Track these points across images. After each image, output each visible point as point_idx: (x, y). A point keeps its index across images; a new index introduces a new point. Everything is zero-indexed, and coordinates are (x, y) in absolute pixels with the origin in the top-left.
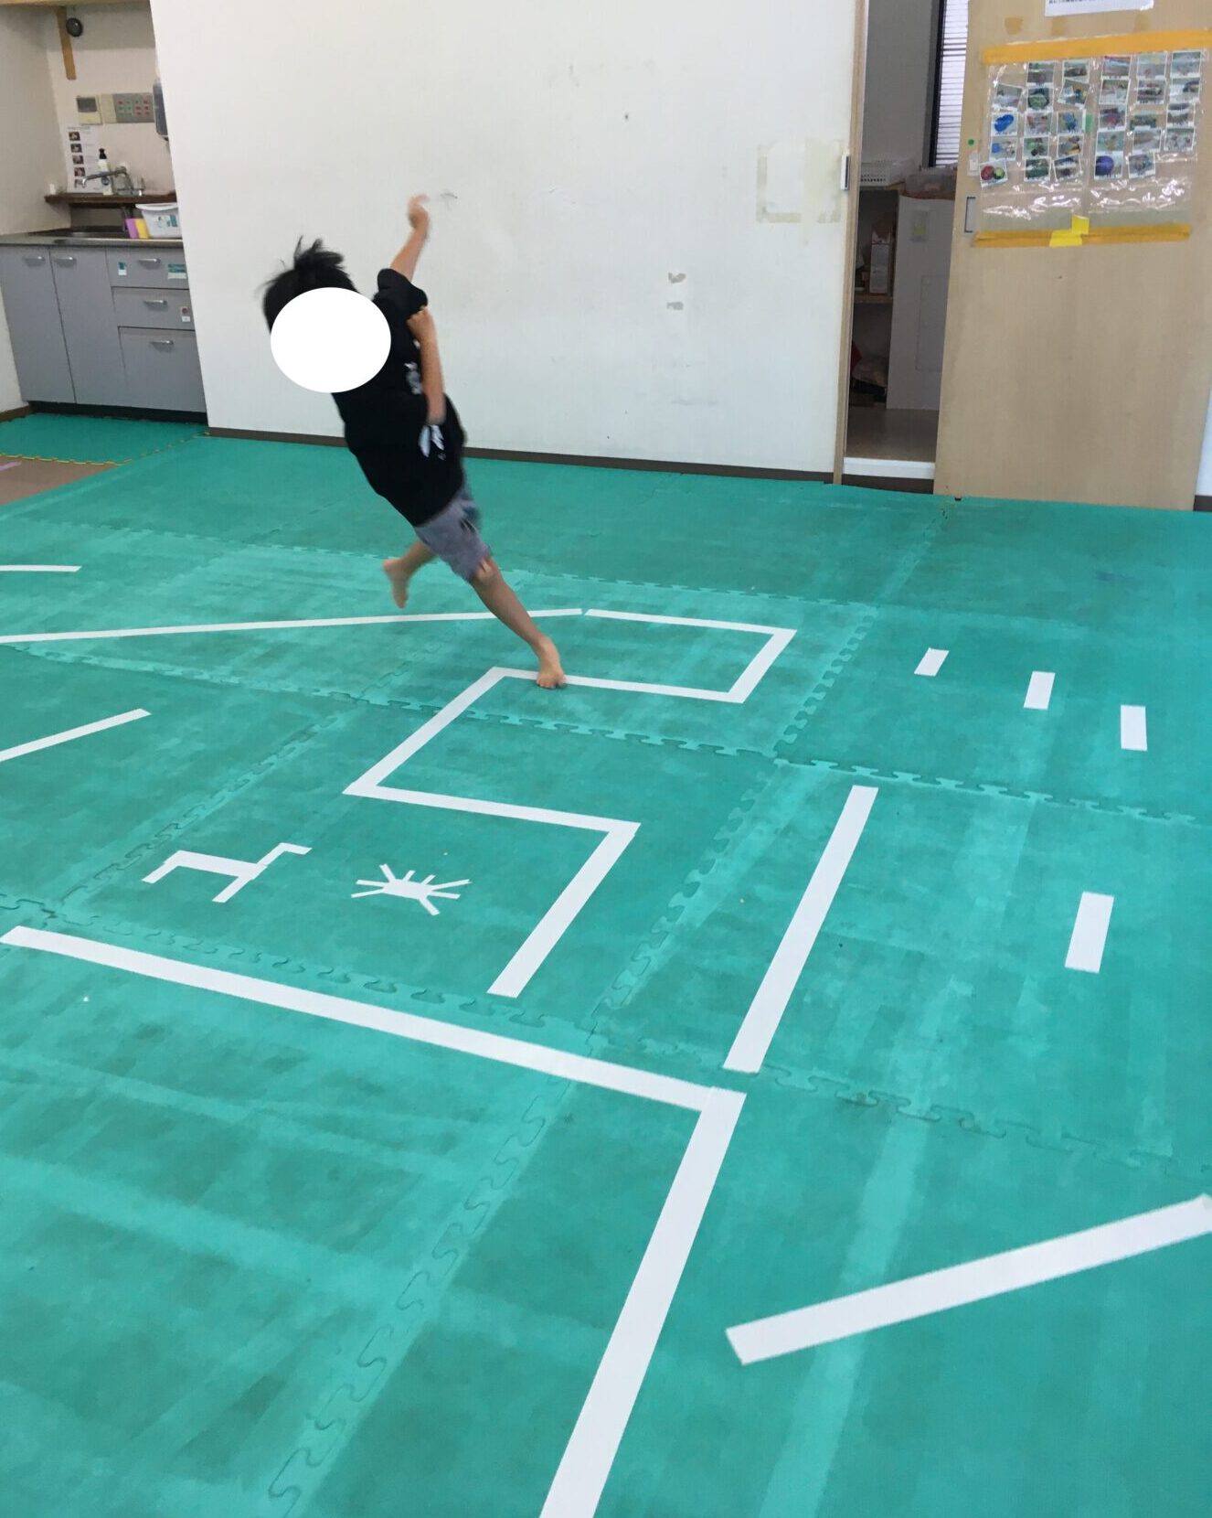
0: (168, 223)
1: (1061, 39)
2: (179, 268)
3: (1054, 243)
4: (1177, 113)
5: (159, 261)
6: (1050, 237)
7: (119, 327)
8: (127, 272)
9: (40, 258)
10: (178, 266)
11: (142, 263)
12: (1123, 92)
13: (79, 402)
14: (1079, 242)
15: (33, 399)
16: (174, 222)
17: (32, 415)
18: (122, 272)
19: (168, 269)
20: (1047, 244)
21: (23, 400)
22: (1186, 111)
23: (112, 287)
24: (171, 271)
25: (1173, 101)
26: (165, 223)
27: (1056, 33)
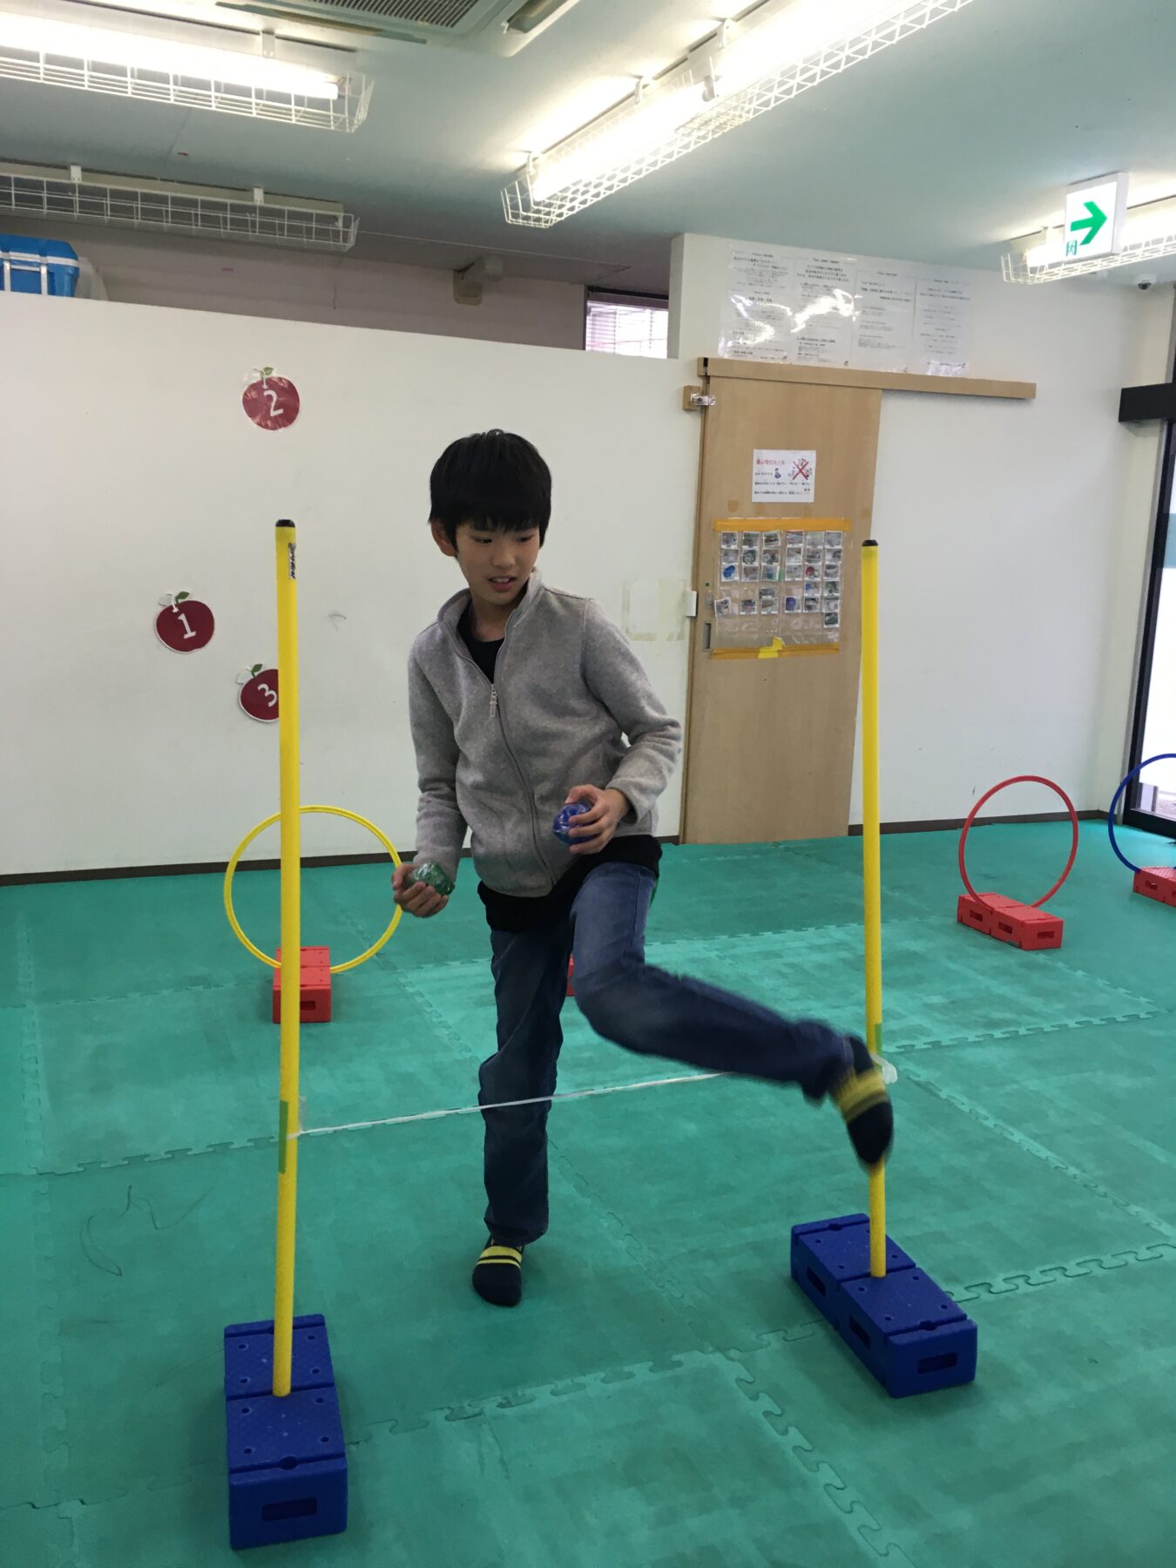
1: (761, 518)
3: (761, 656)
4: (830, 571)
6: (759, 652)
12: (799, 555)
14: (776, 655)
20: (757, 657)
22: (834, 570)
25: (827, 563)
27: (759, 513)
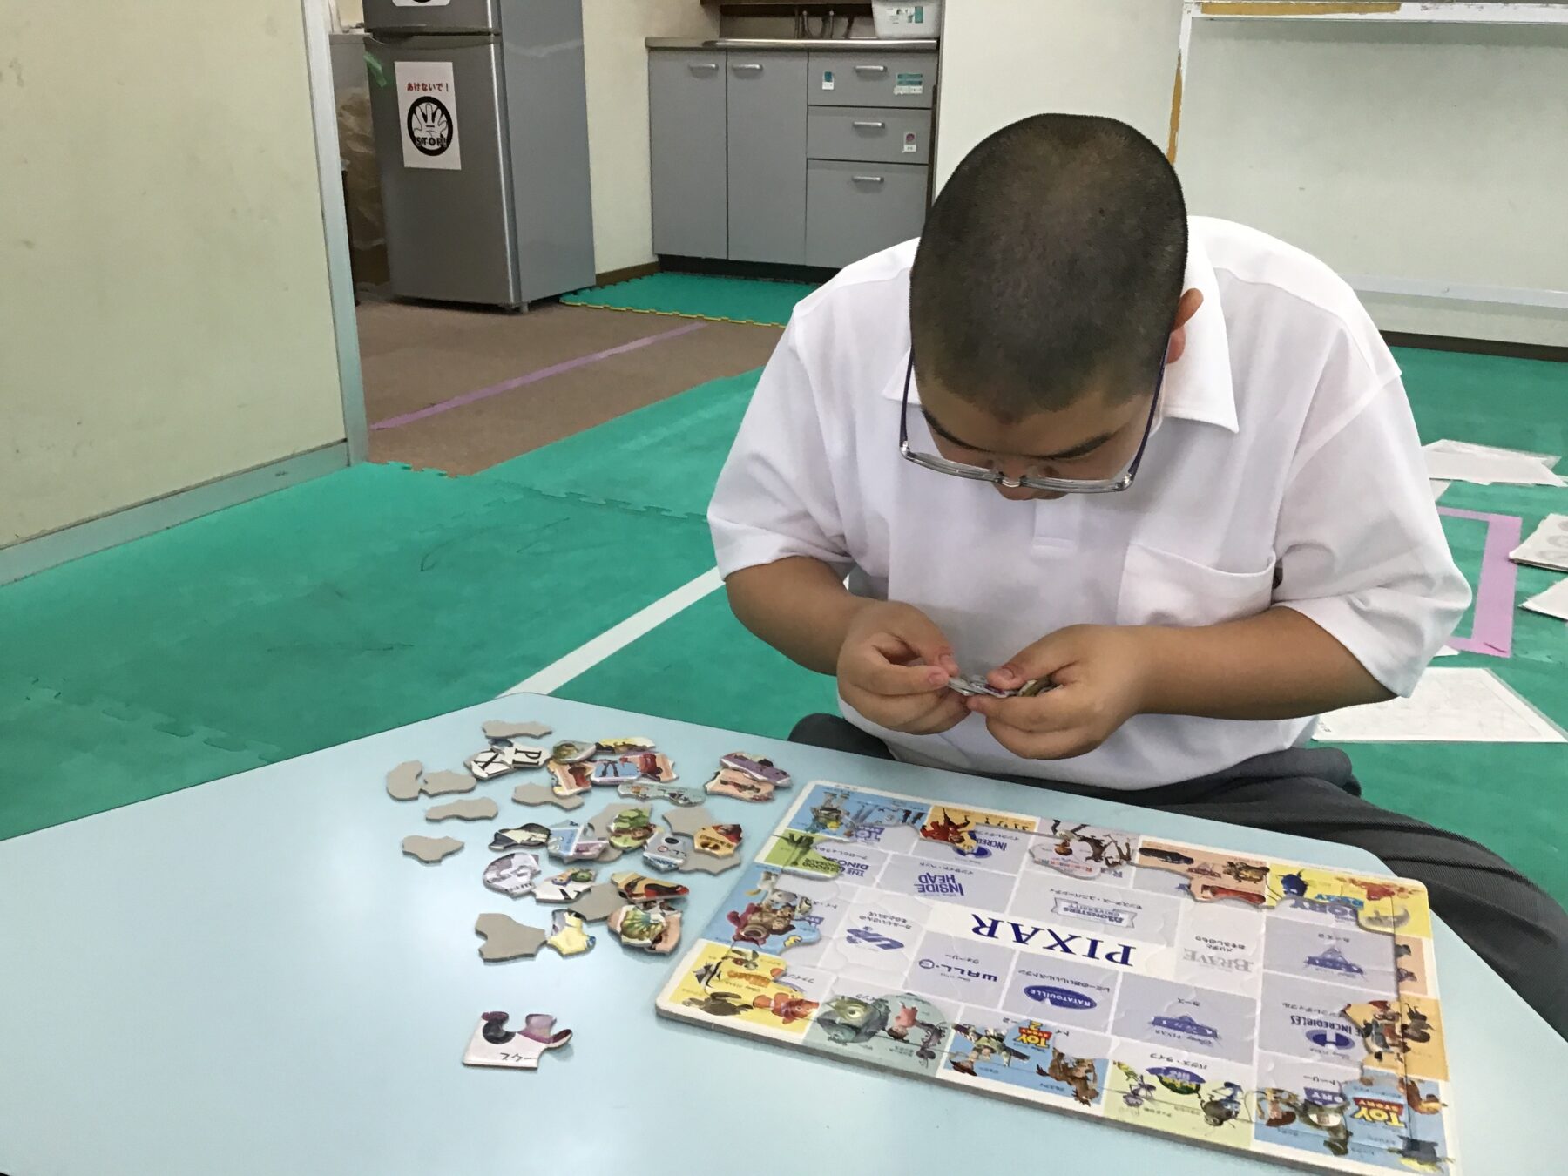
0: (910, 17)
2: (911, 80)
5: (885, 69)
7: (807, 159)
8: (834, 89)
9: (714, 66)
10: (911, 76)
11: (858, 71)
13: (730, 259)
15: (663, 253)
16: (918, 16)
17: (659, 274)
18: (828, 86)
19: (897, 80)
21: (654, 254)
23: (808, 106)
24: (900, 84)
26: (907, 19)
